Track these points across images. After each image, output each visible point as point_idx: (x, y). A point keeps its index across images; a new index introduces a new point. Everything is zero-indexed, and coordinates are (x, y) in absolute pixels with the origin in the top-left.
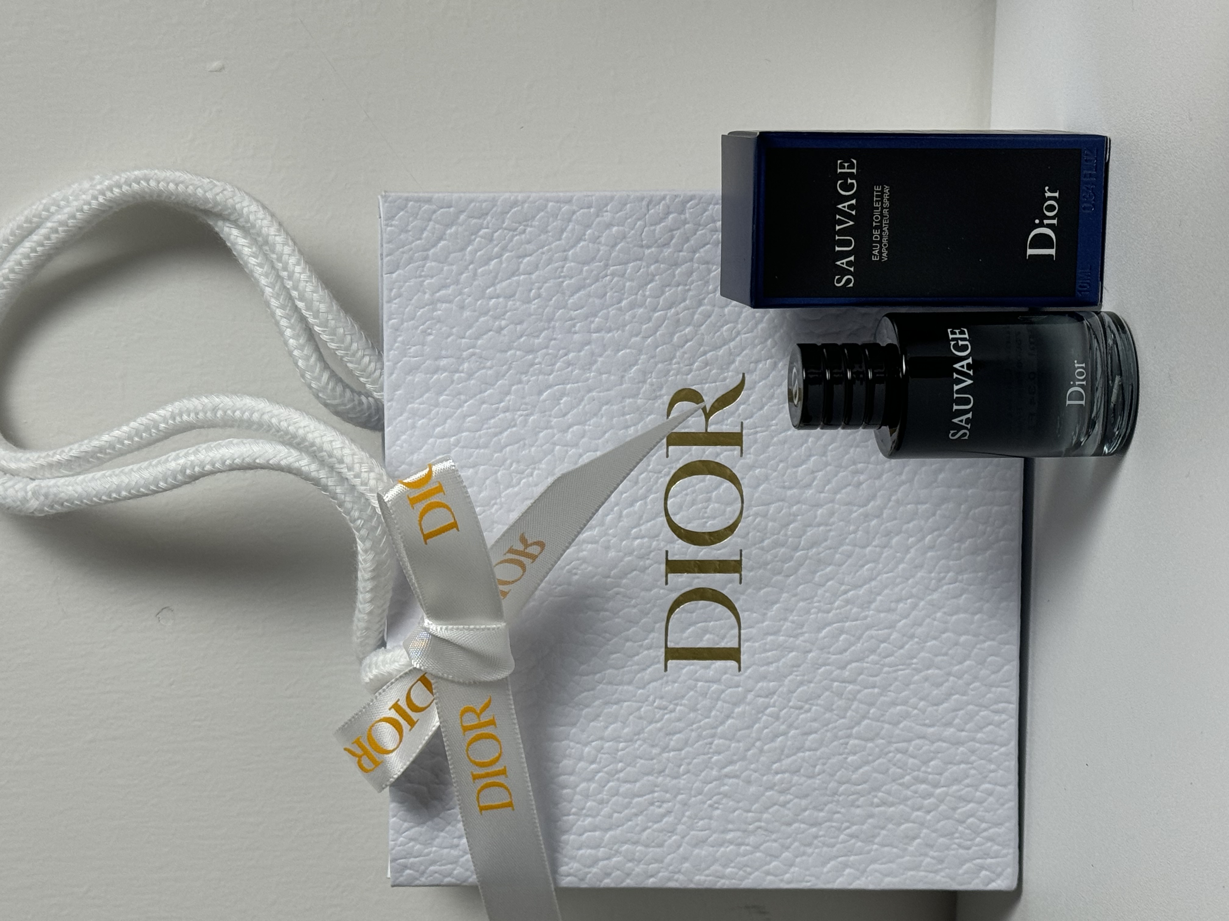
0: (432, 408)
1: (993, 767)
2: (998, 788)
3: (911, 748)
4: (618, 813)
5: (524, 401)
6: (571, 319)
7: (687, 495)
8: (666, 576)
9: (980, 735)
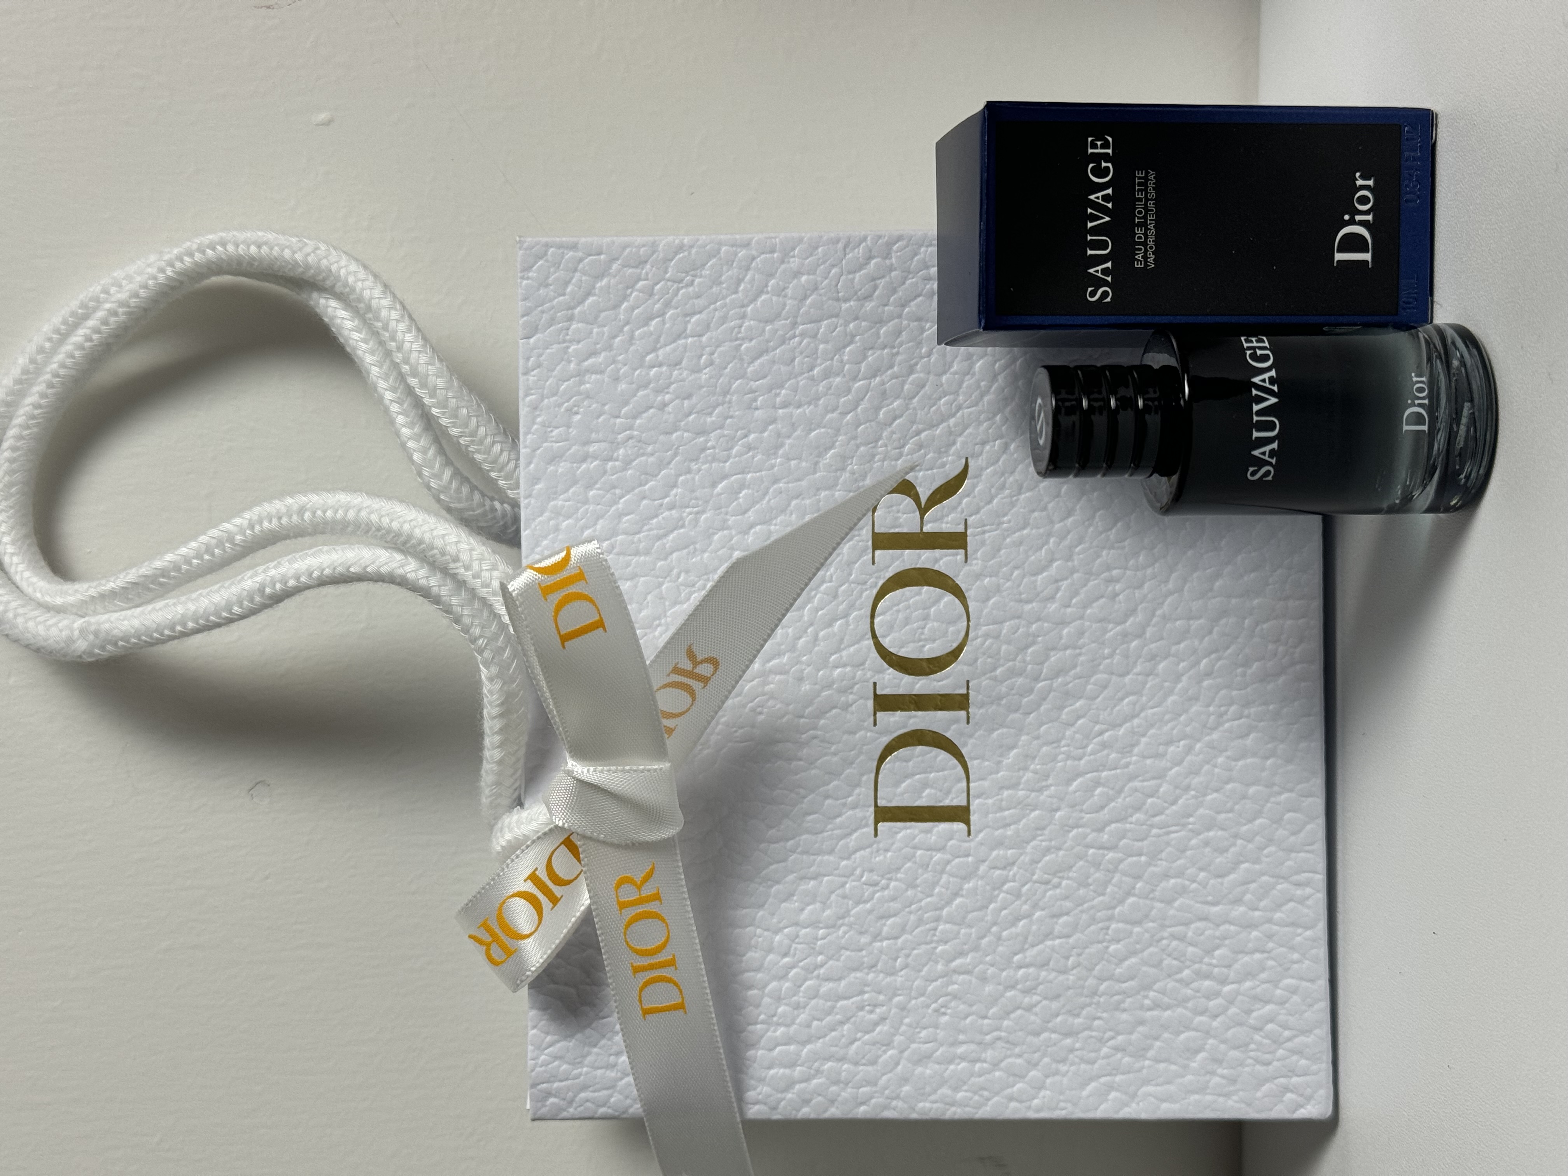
0: (579, 505)
1: (1296, 956)
2: (1305, 984)
3: (1190, 934)
4: (818, 1020)
5: (694, 495)
6: (753, 391)
7: (898, 611)
8: (875, 714)
9: (1278, 915)
